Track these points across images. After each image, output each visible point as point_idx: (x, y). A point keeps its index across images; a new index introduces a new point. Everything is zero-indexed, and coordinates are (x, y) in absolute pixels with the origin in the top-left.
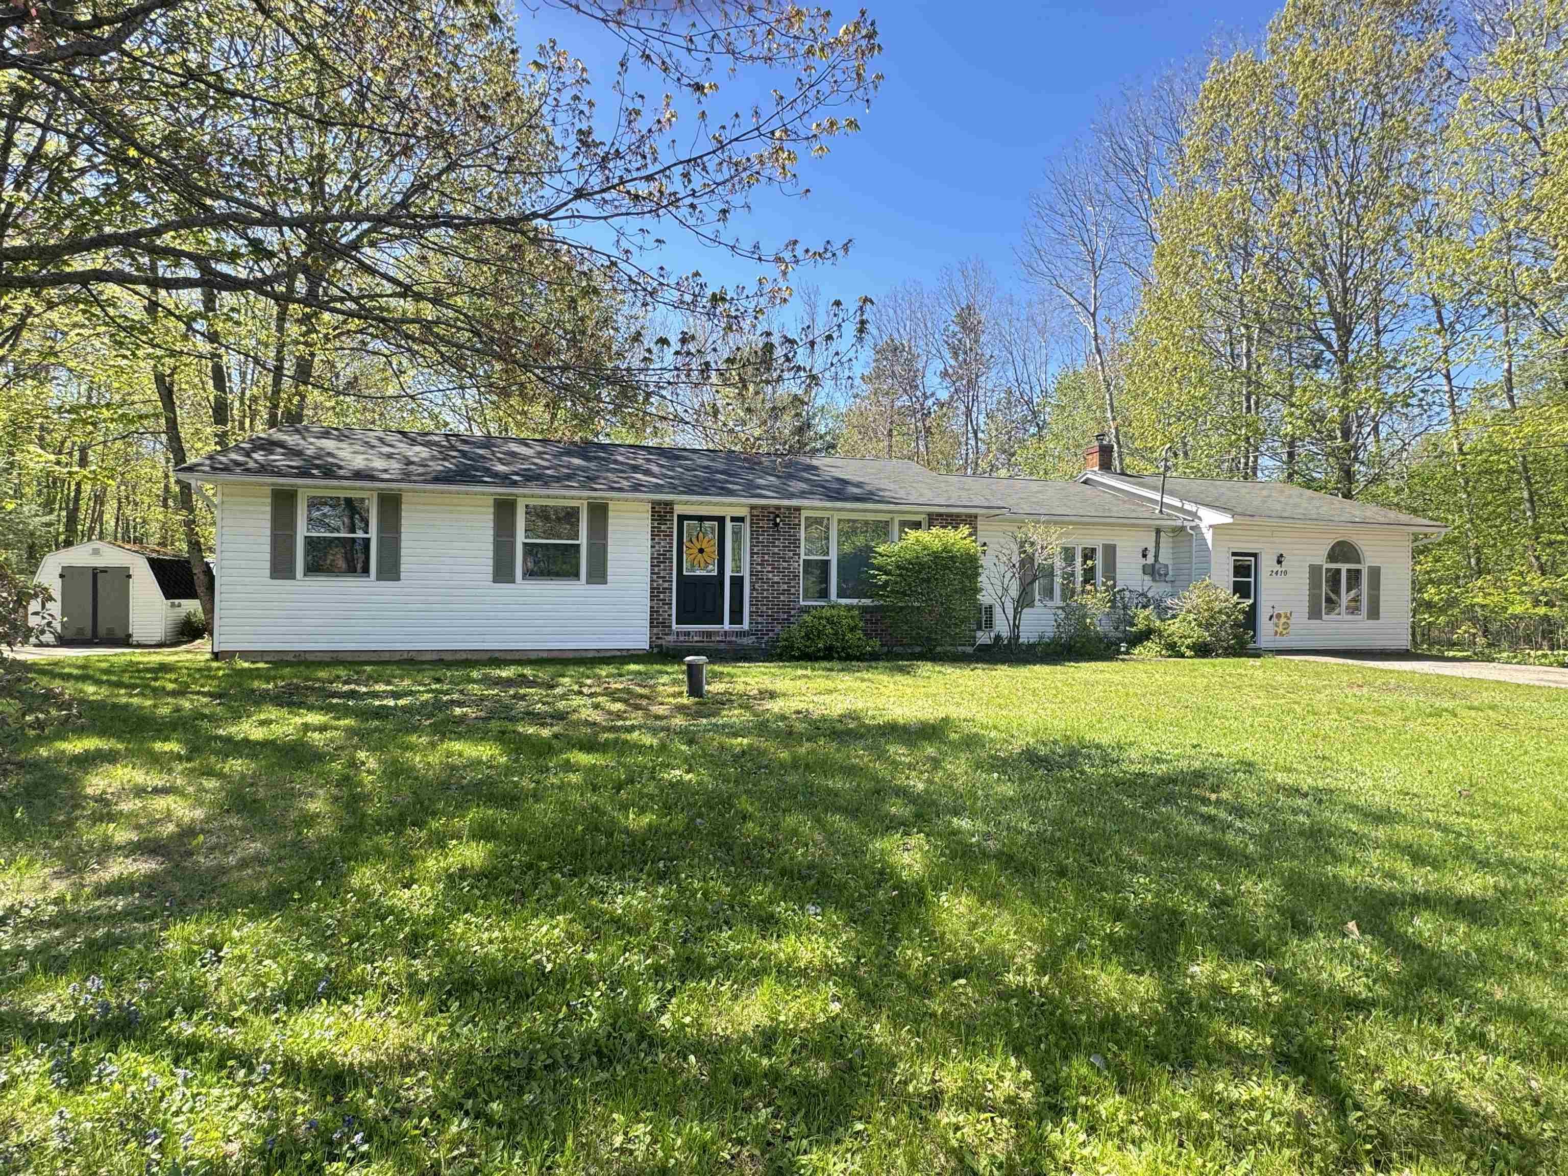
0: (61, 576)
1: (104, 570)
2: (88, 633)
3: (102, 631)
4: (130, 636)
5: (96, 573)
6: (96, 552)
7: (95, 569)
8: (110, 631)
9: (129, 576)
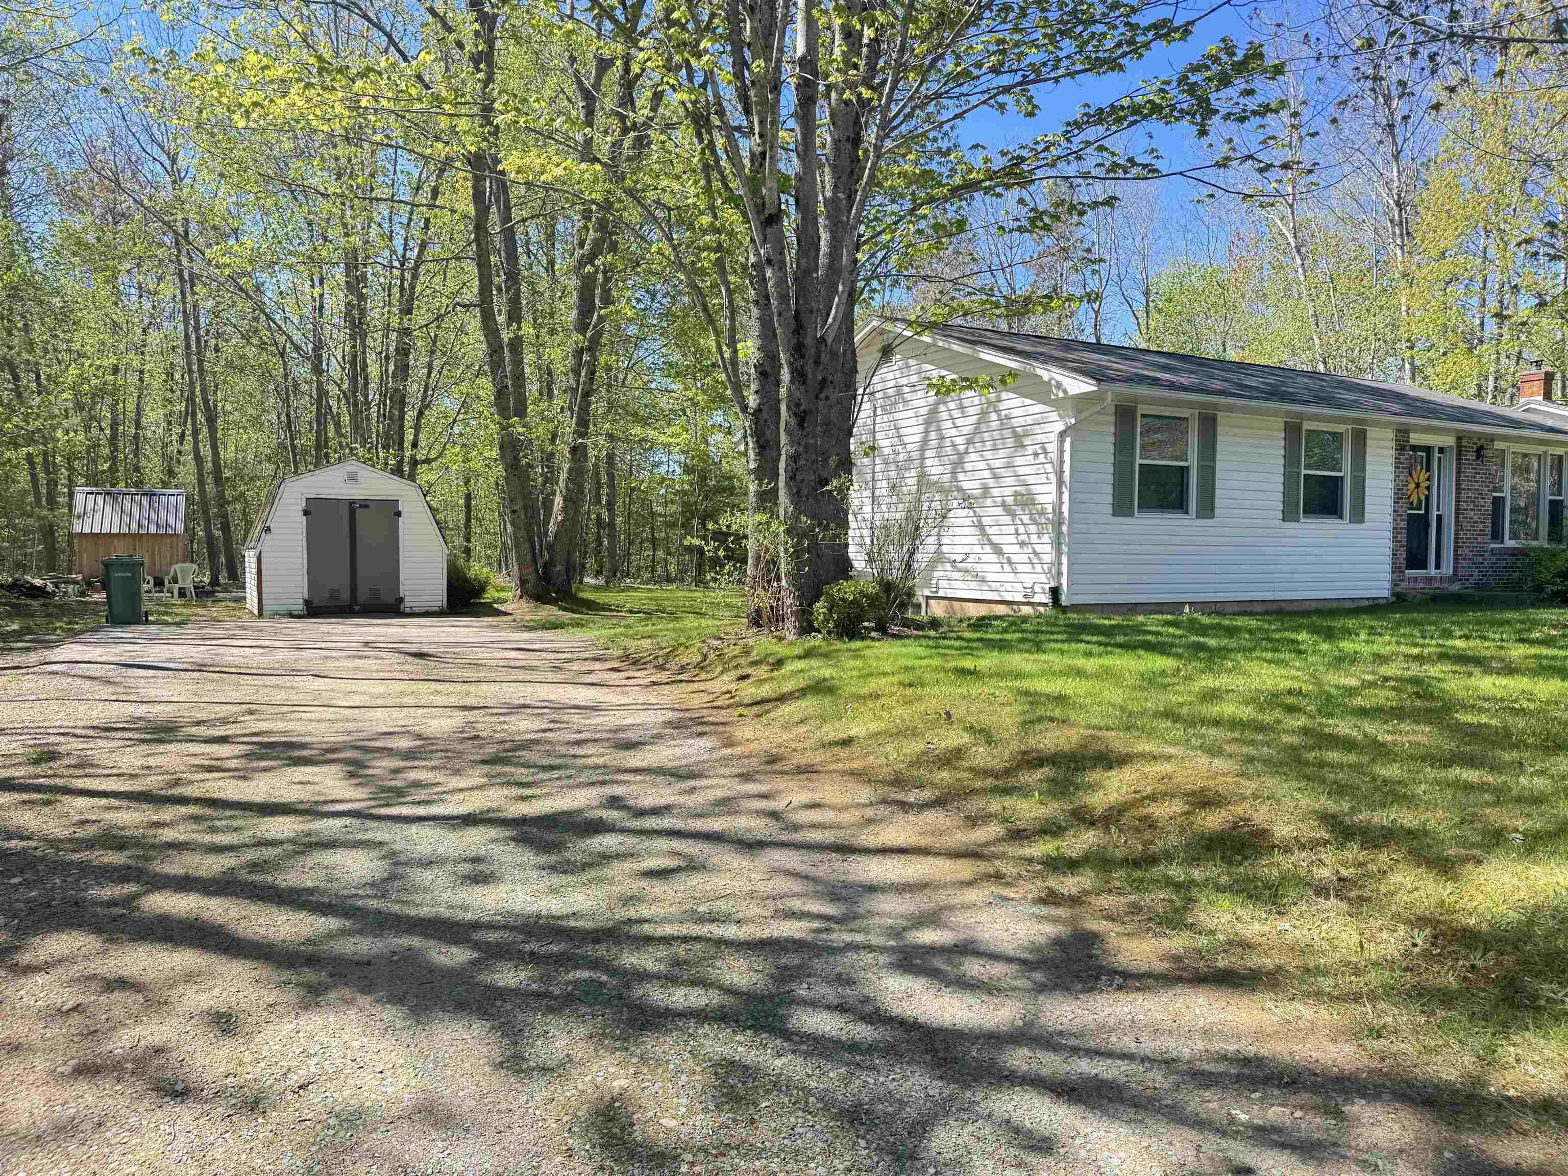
0: (306, 513)
1: (365, 504)
2: (345, 596)
3: (363, 594)
4: (401, 600)
5: (354, 507)
6: (353, 477)
7: (352, 502)
8: (375, 593)
9: (399, 514)
